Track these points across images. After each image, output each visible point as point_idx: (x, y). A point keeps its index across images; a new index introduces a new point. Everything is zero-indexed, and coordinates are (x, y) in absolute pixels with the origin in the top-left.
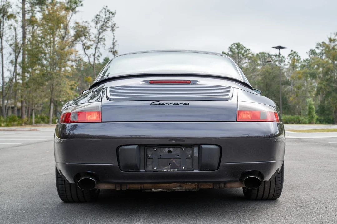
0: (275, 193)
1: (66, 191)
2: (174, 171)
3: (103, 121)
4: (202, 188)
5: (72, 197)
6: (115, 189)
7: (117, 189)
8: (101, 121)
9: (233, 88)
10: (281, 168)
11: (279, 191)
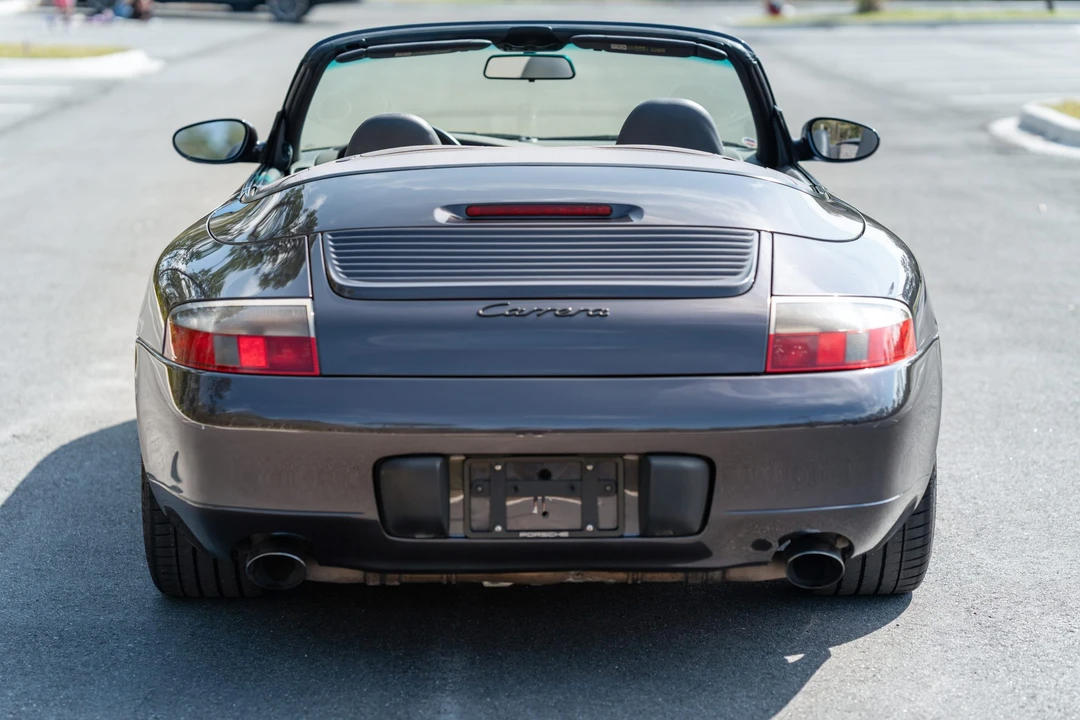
0: (901, 576)
1: (179, 568)
2: (558, 537)
3: (324, 373)
4: (647, 580)
5: (198, 585)
6: (362, 581)
7: (371, 584)
8: (318, 373)
9: (759, 231)
10: (923, 498)
11: (915, 572)
